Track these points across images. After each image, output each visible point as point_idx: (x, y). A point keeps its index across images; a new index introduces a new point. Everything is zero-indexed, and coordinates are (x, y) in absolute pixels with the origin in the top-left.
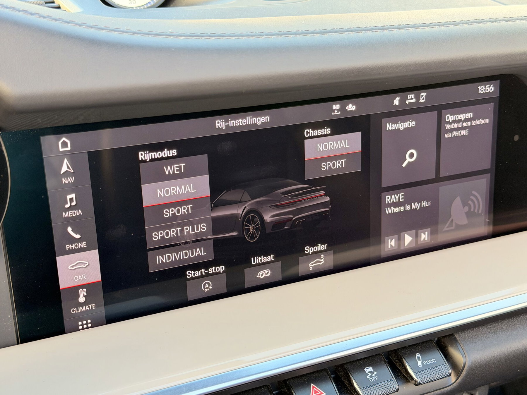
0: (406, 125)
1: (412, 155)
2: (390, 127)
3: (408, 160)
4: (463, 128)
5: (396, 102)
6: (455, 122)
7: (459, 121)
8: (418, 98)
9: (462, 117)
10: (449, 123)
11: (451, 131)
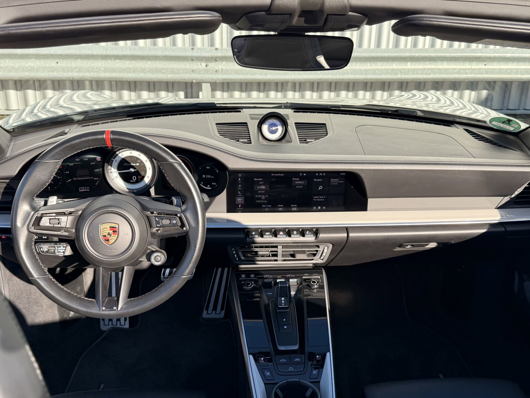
0: (320, 180)
1: (321, 187)
2: (315, 180)
3: (320, 188)
4: (336, 183)
5: (317, 174)
6: (333, 181)
7: (335, 181)
8: (323, 174)
9: (336, 180)
10: (332, 181)
11: (332, 183)
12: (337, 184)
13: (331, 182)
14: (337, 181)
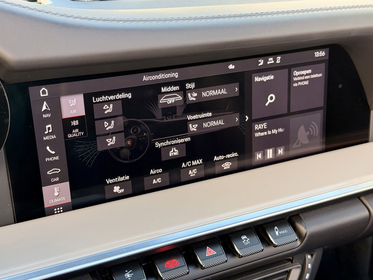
0: (268, 78)
2: (257, 79)
3: (269, 101)
4: (305, 80)
7: (302, 75)
8: (275, 60)
9: (304, 72)
10: (296, 76)
11: (297, 82)
12: (306, 83)
13: (295, 79)
14: (307, 75)
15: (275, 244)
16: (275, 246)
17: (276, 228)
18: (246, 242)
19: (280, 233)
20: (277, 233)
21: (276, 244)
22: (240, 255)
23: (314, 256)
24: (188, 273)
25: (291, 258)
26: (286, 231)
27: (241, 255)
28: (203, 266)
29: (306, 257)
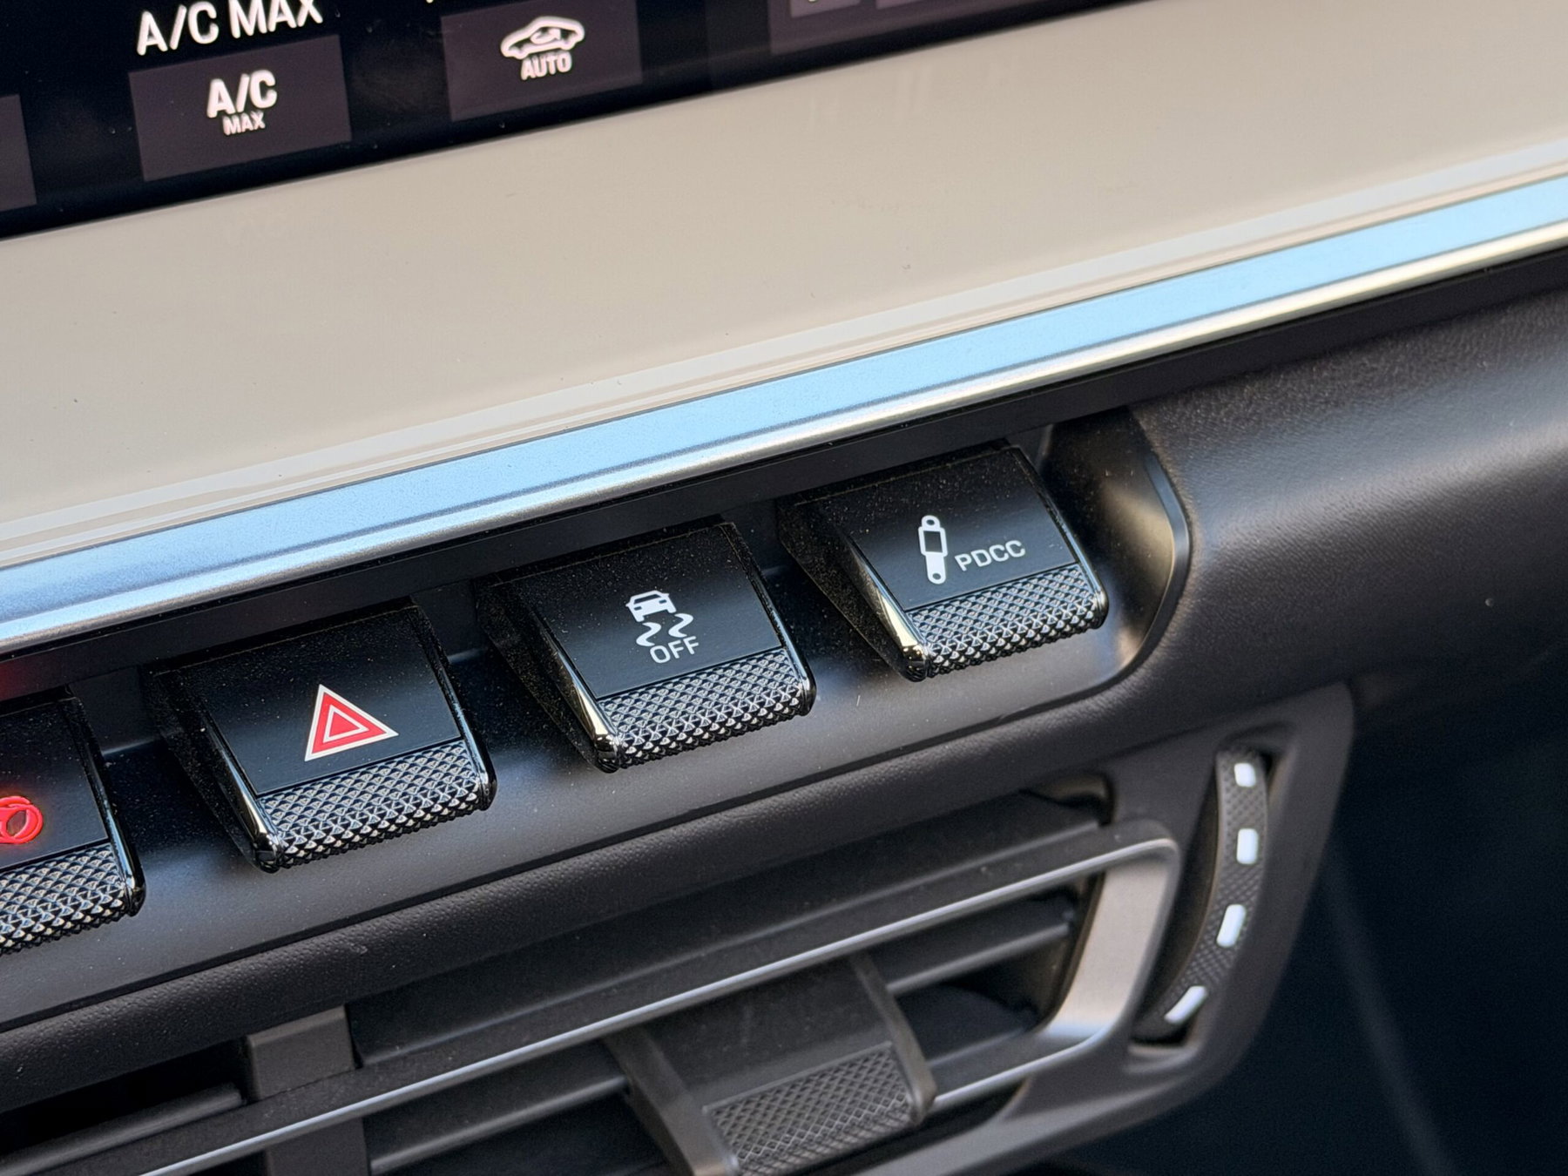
15: (918, 648)
16: (916, 669)
17: (930, 524)
18: (662, 638)
19: (963, 561)
20: (935, 563)
21: (925, 651)
22: (605, 745)
23: (1284, 770)
24: (132, 904)
25: (1100, 791)
26: (1011, 549)
27: (616, 742)
28: (275, 841)
29: (1222, 776)
